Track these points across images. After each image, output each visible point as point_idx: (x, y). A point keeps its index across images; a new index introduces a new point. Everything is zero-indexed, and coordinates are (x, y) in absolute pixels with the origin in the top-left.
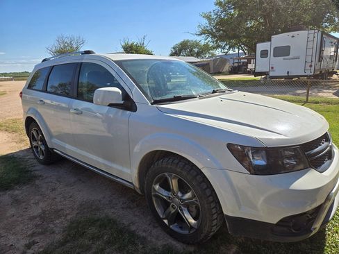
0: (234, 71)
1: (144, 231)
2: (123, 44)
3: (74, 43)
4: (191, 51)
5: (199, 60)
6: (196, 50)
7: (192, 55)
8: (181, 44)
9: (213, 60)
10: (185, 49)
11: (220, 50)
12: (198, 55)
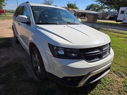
0: (111, 19)
1: (29, 71)
2: (68, 4)
3: (50, 2)
4: (94, 9)
5: (97, 13)
6: (96, 8)
7: (94, 11)
8: (91, 5)
9: (103, 13)
10: (92, 8)
11: (107, 9)
12: (97, 10)
